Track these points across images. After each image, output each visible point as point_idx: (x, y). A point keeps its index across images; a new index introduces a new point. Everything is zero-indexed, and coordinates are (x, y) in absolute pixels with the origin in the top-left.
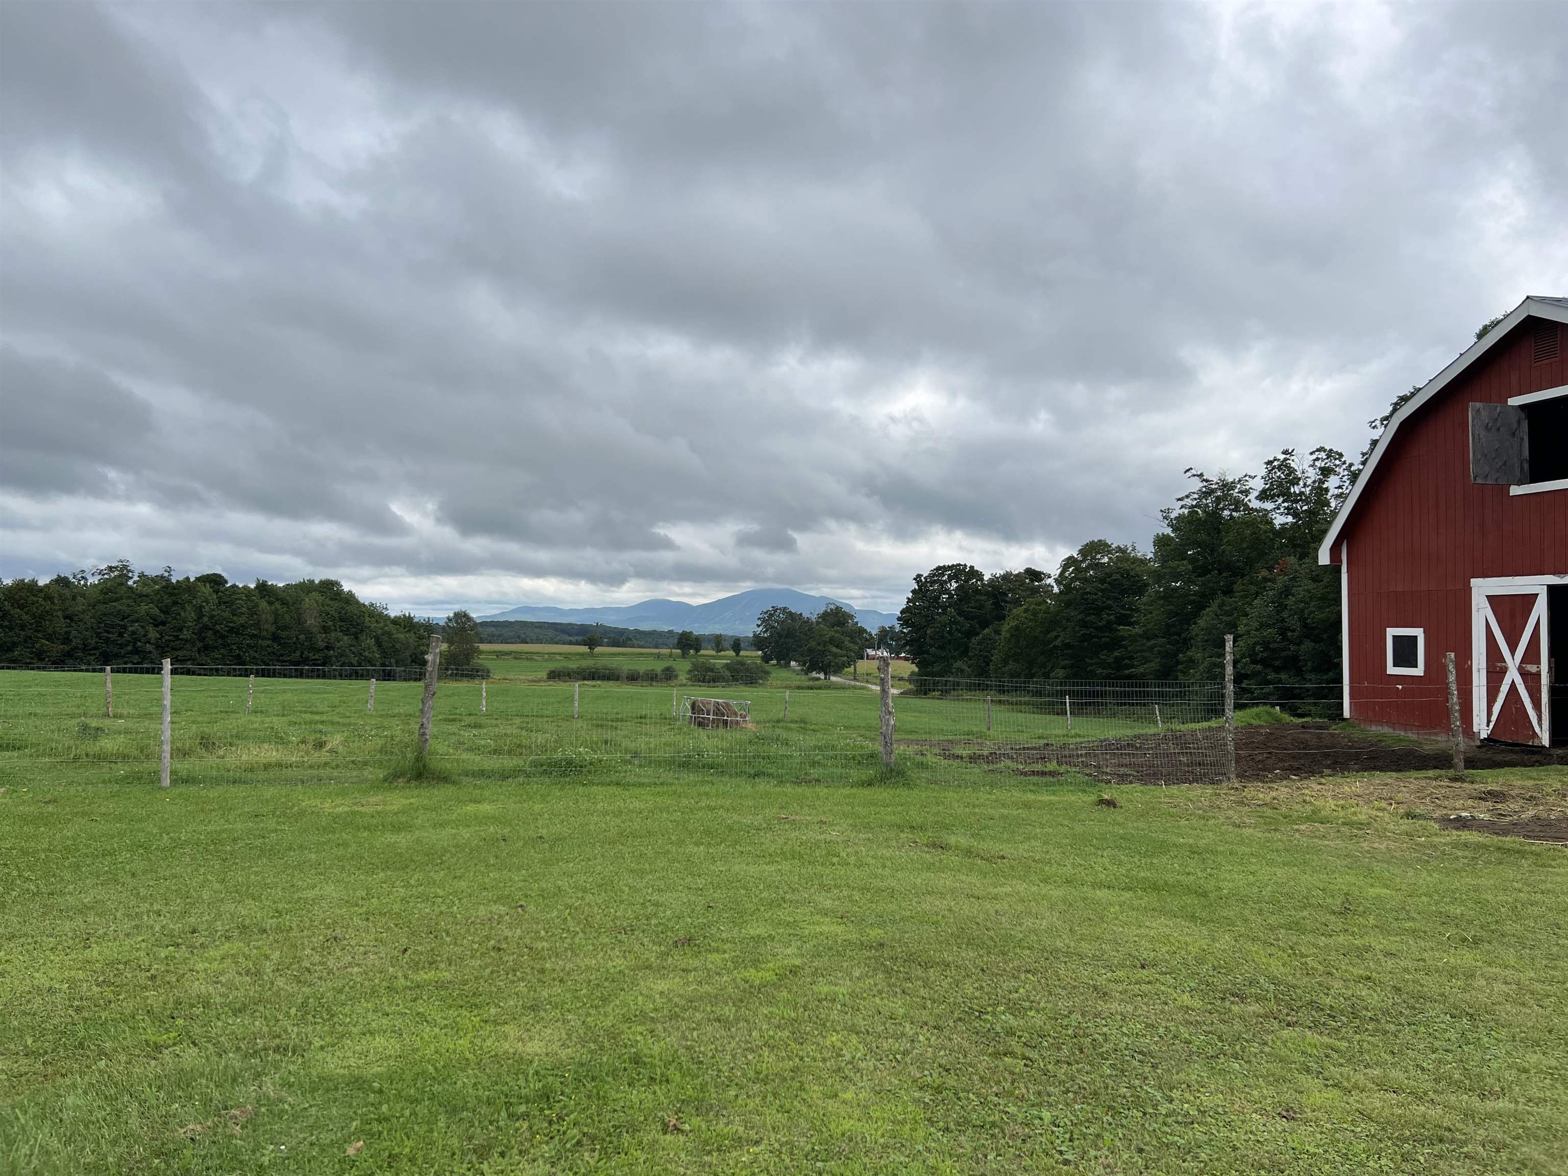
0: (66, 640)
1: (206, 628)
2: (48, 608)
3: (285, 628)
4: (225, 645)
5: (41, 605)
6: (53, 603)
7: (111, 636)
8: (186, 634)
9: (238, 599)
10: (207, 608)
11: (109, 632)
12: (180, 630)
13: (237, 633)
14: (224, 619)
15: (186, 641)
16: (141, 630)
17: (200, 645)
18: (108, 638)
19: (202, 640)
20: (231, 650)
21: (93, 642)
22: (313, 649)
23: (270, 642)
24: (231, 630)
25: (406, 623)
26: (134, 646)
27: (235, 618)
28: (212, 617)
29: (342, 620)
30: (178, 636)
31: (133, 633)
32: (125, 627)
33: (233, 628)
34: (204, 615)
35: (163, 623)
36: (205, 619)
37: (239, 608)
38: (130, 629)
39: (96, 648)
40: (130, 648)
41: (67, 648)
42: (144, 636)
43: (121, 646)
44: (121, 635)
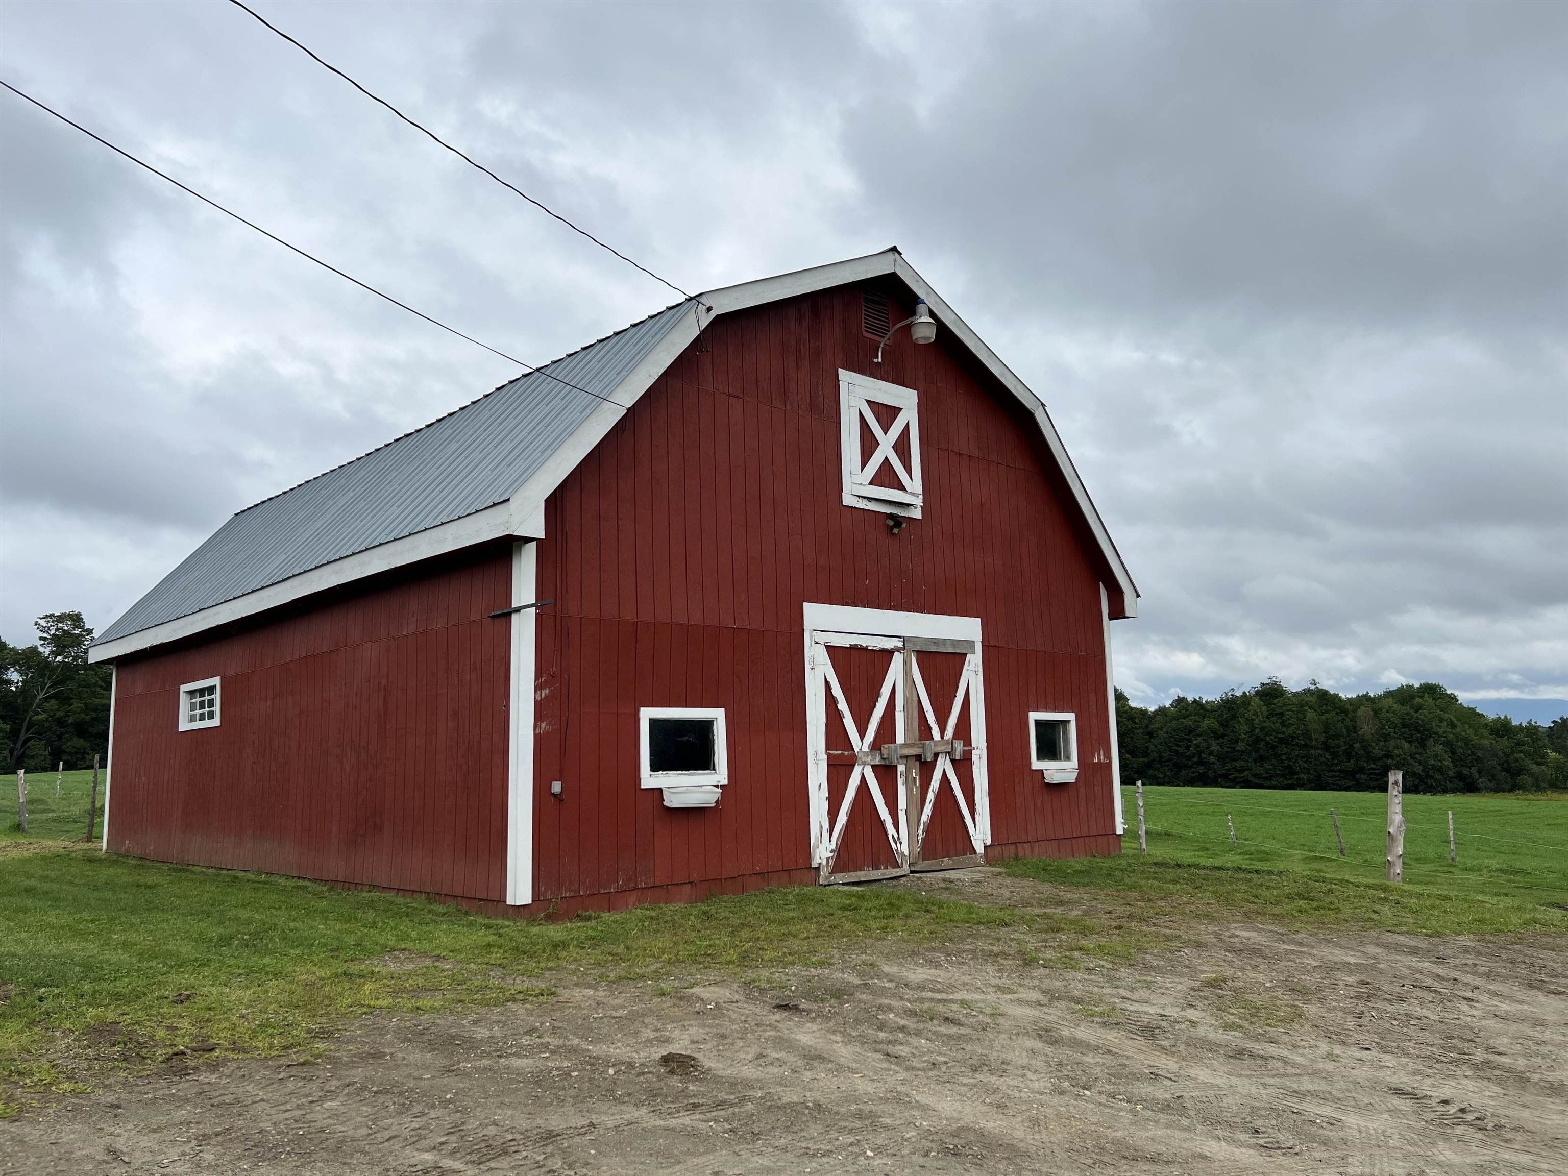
0: (1145, 754)
1: (1258, 740)
2: (1130, 726)
3: (1336, 737)
4: (1277, 756)
5: (1124, 724)
6: (1134, 723)
7: (1179, 749)
8: (1241, 746)
9: (1288, 710)
10: (1257, 721)
11: (1178, 746)
12: (1237, 742)
13: (1287, 743)
14: (1274, 731)
15: (1243, 752)
16: (1204, 744)
17: (1254, 755)
18: (1177, 751)
19: (1257, 751)
20: (1282, 761)
21: (1166, 755)
22: (1370, 757)
23: (1321, 752)
24: (1281, 741)
25: (1502, 728)
26: (1200, 756)
27: (1284, 729)
28: (1262, 729)
29: (1404, 726)
30: (1235, 748)
31: (1197, 746)
32: (1190, 741)
33: (1281, 739)
34: (1256, 728)
35: (1223, 736)
36: (1257, 731)
37: (1289, 719)
38: (1194, 742)
39: (1169, 760)
40: (1195, 760)
41: (1146, 760)
42: (1207, 748)
43: (1189, 758)
44: (1188, 748)
